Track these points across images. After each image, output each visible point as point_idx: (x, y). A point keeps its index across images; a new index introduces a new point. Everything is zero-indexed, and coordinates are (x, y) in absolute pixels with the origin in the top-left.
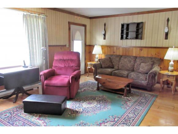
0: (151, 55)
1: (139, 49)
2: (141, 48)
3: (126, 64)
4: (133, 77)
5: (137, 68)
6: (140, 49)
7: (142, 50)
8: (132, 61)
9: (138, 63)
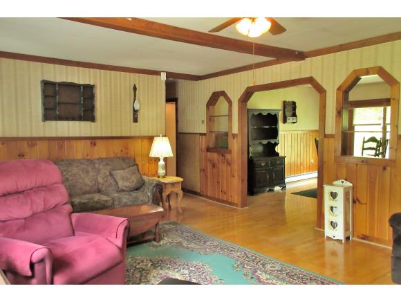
0: (114, 152)
1: (88, 142)
2: (93, 140)
3: (81, 180)
4: (126, 202)
5: (106, 184)
6: (91, 143)
7: (95, 144)
8: (90, 169)
9: (105, 173)
